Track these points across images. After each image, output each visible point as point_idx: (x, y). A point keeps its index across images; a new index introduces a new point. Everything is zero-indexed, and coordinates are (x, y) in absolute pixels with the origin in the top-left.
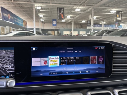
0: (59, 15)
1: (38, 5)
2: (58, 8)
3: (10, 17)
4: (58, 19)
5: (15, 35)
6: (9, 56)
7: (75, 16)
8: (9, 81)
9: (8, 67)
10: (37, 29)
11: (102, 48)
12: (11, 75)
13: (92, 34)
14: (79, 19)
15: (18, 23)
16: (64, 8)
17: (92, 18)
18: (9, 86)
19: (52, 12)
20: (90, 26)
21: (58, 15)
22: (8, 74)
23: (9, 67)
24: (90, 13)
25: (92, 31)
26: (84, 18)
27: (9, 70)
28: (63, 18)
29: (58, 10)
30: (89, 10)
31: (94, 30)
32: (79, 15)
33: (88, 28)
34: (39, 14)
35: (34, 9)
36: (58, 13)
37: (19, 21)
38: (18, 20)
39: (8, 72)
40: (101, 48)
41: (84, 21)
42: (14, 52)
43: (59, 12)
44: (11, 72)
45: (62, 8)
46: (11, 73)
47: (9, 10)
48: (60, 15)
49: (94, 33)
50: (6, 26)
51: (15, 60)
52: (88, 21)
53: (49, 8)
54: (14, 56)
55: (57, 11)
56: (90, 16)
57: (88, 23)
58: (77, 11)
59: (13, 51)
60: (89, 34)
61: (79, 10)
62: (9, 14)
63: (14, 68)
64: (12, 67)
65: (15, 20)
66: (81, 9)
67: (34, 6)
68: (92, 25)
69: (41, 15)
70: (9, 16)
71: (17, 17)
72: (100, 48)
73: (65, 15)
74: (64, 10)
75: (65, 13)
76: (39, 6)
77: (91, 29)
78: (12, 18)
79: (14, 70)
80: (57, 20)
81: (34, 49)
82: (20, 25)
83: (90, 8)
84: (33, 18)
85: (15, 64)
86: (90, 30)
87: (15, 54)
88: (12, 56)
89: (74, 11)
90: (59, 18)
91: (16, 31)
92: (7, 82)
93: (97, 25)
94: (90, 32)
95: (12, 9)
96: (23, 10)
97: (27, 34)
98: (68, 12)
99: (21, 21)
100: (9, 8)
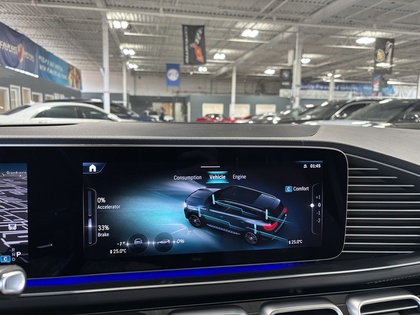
0: (187, 49)
1: (118, 15)
2: (184, 26)
3: (24, 53)
4: (185, 63)
5: (39, 115)
6: (10, 191)
8: (4, 275)
9: (6, 229)
10: (113, 96)
11: (311, 166)
12: (18, 254)
13: (295, 114)
14: (253, 63)
15: (50, 76)
16: (203, 27)
17: (295, 62)
18: (5, 291)
19: (164, 39)
20: (290, 87)
21: (185, 51)
22: (7, 252)
23: (10, 228)
24: (289, 44)
25: (296, 105)
26: (270, 62)
27: (9, 238)
28: (200, 58)
29: (184, 34)
30: (286, 35)
31: (303, 101)
32: (253, 49)
33: (283, 93)
34: (121, 47)
35: (105, 28)
36: (184, 42)
37: (53, 69)
38: (52, 64)
39: (7, 244)
40: (308, 165)
41: (270, 72)
42: (25, 178)
43: (187, 40)
44: (19, 242)
45: (198, 27)
46: (18, 248)
47: (21, 31)
48: (192, 51)
49: (303, 111)
50: (11, 86)
51: (28, 204)
52: (282, 71)
53: (154, 27)
54: (26, 191)
55: (181, 38)
56: (290, 54)
57: (283, 79)
58: (249, 38)
59: (23, 175)
60: (286, 113)
61: (254, 34)
62: (20, 46)
63: (27, 232)
64: (19, 228)
65: (42, 64)
66: (259, 30)
67: (104, 19)
68: (297, 86)
69: (128, 50)
70: (21, 53)
71: (47, 55)
72: (305, 166)
73: (207, 50)
74: (206, 34)
75: (207, 43)
76: (120, 20)
77: (293, 98)
78: (32, 57)
80: (182, 66)
81: (93, 168)
82: (59, 82)
83: (290, 27)
84: (100, 60)
85: (31, 217)
86: (288, 101)
87: (31, 184)
88: (21, 191)
89: (238, 36)
90: (187, 60)
91: (45, 101)
93: (315, 84)
94: (288, 107)
95: (30, 27)
96: (69, 32)
97: (79, 113)
98: (219, 42)
99: (61, 70)
100: (22, 23)
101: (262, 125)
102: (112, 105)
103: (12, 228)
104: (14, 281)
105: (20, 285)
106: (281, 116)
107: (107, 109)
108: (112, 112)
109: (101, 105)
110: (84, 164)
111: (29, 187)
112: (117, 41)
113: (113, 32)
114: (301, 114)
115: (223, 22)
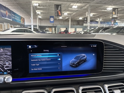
0: (56, 12)
2: (55, 5)
3: (8, 13)
4: (56, 16)
5: (13, 32)
6: (6, 53)
7: (72, 14)
8: (6, 77)
9: (5, 64)
10: (34, 26)
12: (9, 71)
13: (88, 31)
14: (76, 16)
15: (15, 20)
16: (61, 5)
17: (88, 15)
18: (6, 82)
19: (49, 9)
20: (87, 23)
21: (55, 12)
22: (6, 71)
24: (86, 10)
25: (89, 28)
26: (81, 15)
27: (6, 67)
28: (60, 14)
30: (86, 7)
31: (91, 27)
32: (76, 12)
33: (85, 25)
34: (36, 11)
35: (31, 6)
36: (55, 10)
37: (16, 18)
38: (16, 17)
39: (6, 69)
40: (93, 46)
41: (81, 18)
42: (11, 50)
43: (56, 9)
44: (9, 68)
45: (59, 5)
47: (7, 7)
48: (57, 12)
49: (91, 30)
50: (4, 23)
51: (12, 57)
52: (84, 18)
53: (46, 5)
54: (11, 53)
55: (54, 8)
56: (87, 13)
57: (85, 21)
59: (10, 49)
61: (76, 7)
62: (6, 11)
63: (11, 65)
64: (9, 64)
65: (13, 16)
66: (78, 6)
67: (31, 3)
68: (89, 23)
69: (38, 12)
71: (15, 14)
72: (92, 46)
73: (62, 12)
74: (62, 7)
75: (62, 10)
76: (36, 3)
77: (87, 26)
78: (10, 14)
79: (12, 67)
80: (55, 17)
81: (30, 47)
82: (18, 22)
83: (87, 5)
84: (30, 15)
85: (12, 61)
86: (86, 27)
88: (10, 54)
89: (71, 8)
91: (14, 28)
92: (5, 78)
93: (94, 22)
94: (86, 29)
95: (10, 6)
96: (21, 7)
97: (24, 31)
98: (66, 9)
99: (19, 18)
100: (7, 4)
101: (79, 34)
102: (34, 28)
103: (7, 64)
104: (9, 79)
105: (11, 80)
106: (84, 32)
107: (32, 30)
108: (34, 31)
109: (31, 29)
110: (27, 46)
111: (12, 52)
112: (35, 9)
113: (34, 7)
114: (90, 31)
115: (67, 3)
